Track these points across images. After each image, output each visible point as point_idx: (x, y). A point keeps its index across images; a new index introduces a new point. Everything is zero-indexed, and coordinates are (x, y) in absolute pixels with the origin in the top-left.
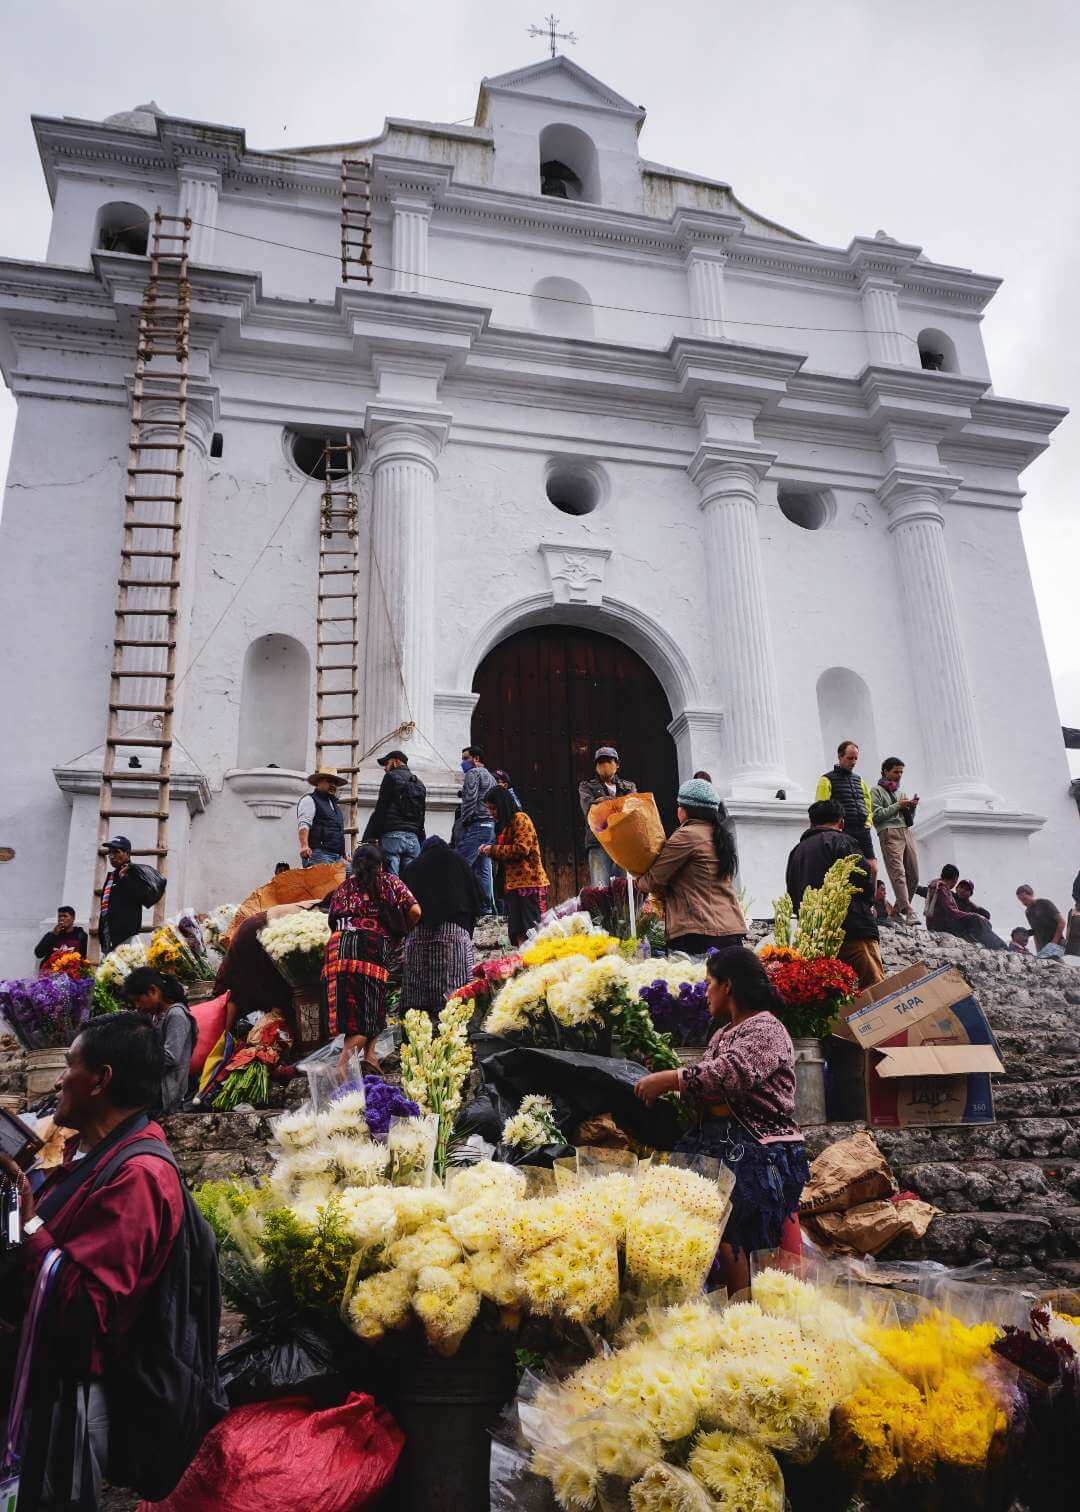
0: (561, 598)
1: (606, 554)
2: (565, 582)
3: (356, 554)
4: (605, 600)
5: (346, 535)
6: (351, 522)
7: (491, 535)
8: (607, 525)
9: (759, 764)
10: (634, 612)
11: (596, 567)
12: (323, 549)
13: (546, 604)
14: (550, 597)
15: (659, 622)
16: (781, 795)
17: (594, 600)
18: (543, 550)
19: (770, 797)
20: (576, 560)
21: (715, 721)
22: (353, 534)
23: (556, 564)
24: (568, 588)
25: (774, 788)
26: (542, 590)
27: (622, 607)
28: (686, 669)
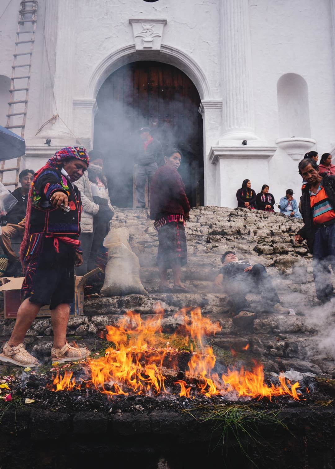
0: (139, 47)
1: (164, 22)
2: (141, 38)
3: (34, 32)
4: (162, 46)
5: (31, 23)
6: (33, 16)
7: (105, 17)
8: (166, 6)
9: (237, 127)
10: (178, 52)
11: (158, 29)
12: (19, 31)
13: (132, 51)
14: (134, 47)
15: (191, 56)
16: (244, 143)
17: (156, 46)
18: (131, 22)
19: (239, 144)
20: (148, 26)
21: (218, 106)
22: (34, 22)
23: (138, 29)
24: (143, 41)
25: (241, 139)
26: (131, 43)
27: (171, 49)
28: (204, 79)
